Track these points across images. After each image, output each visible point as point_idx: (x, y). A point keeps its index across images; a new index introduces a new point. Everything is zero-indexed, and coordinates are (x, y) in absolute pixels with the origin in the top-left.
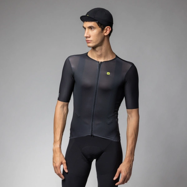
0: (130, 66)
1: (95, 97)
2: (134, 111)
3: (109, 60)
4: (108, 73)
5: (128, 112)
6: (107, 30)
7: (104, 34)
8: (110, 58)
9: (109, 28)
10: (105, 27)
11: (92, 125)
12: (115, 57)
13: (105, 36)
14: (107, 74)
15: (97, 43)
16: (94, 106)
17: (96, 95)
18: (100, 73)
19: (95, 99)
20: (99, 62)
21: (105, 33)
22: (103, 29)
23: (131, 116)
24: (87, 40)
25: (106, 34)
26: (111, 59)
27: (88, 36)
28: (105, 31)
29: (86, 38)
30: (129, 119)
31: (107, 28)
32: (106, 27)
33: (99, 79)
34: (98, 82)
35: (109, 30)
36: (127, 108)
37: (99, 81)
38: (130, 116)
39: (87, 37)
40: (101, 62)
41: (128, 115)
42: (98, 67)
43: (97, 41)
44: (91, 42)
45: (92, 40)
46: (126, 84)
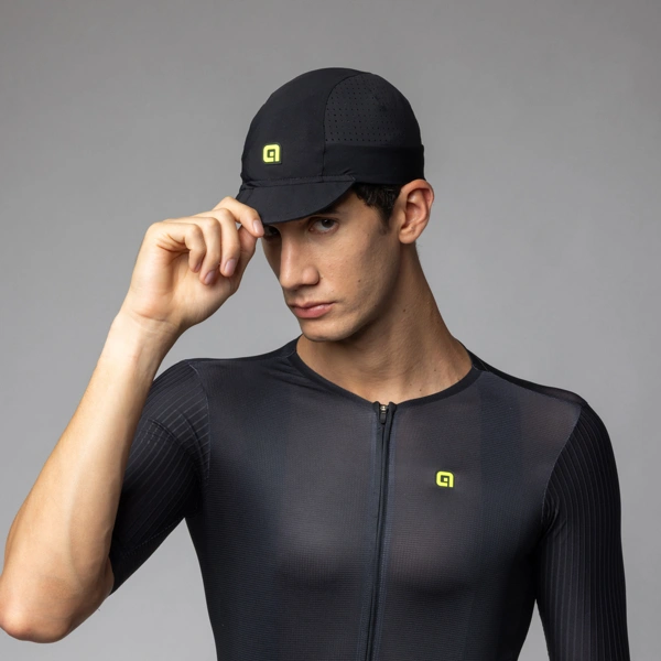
1: (371, 637)
3: (433, 390)
4: (445, 479)
6: (409, 205)
7: (398, 233)
8: (439, 379)
9: (423, 191)
10: (397, 193)
12: (466, 368)
13: (403, 247)
14: (439, 483)
15: (366, 309)
17: (373, 623)
18: (391, 477)
21: (404, 226)
25: (408, 236)
26: (447, 384)
28: (401, 218)
31: (410, 194)
32: (407, 189)
33: (388, 518)
35: (423, 205)
37: (388, 527)
40: (393, 407)
42: (374, 442)
43: (365, 295)
44: (331, 310)
45: (338, 297)
46: (555, 533)
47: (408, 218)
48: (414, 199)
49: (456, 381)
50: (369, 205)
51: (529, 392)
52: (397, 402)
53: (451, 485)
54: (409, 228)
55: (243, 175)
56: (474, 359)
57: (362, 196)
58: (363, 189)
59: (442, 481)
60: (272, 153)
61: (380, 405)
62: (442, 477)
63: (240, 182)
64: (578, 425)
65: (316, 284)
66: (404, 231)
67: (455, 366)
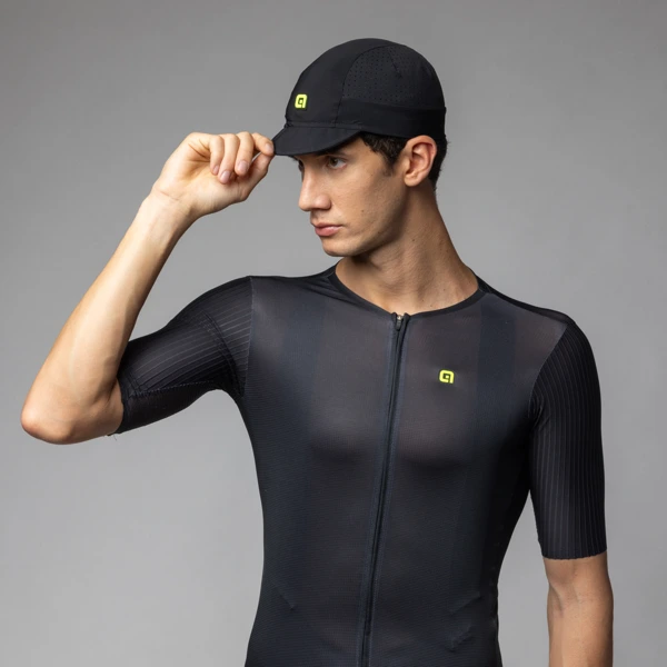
0: (558, 331)
2: (585, 567)
3: (442, 305)
4: (447, 376)
5: (549, 573)
6: (414, 154)
7: (403, 177)
8: (447, 296)
9: (428, 145)
10: (404, 145)
11: (364, 653)
12: (473, 289)
13: (409, 189)
14: (442, 379)
15: (369, 234)
16: (376, 549)
18: (402, 373)
19: (380, 517)
20: (395, 315)
21: (409, 172)
22: (392, 159)
23: (572, 596)
24: (316, 222)
25: (411, 180)
26: (455, 301)
27: (319, 202)
28: (406, 164)
29: (313, 216)
30: (560, 608)
31: (416, 146)
32: (411, 143)
33: (398, 406)
34: (395, 425)
35: (426, 156)
36: (547, 553)
37: (398, 414)
38: (562, 594)
39: (314, 211)
40: (407, 318)
41: (551, 588)
42: (390, 344)
43: (370, 223)
44: (338, 231)
45: (345, 222)
46: (540, 427)
47: (412, 164)
48: (419, 151)
49: (463, 299)
50: (374, 150)
51: (524, 311)
52: (411, 313)
53: (451, 381)
54: (413, 174)
55: (286, 116)
56: (481, 282)
57: (368, 142)
58: (369, 137)
59: (444, 377)
60: (301, 101)
61: (397, 315)
62: (445, 375)
63: (285, 121)
64: (562, 339)
65: (327, 209)
66: (408, 176)
67: (463, 287)
